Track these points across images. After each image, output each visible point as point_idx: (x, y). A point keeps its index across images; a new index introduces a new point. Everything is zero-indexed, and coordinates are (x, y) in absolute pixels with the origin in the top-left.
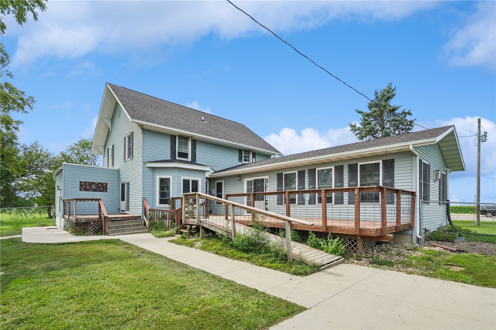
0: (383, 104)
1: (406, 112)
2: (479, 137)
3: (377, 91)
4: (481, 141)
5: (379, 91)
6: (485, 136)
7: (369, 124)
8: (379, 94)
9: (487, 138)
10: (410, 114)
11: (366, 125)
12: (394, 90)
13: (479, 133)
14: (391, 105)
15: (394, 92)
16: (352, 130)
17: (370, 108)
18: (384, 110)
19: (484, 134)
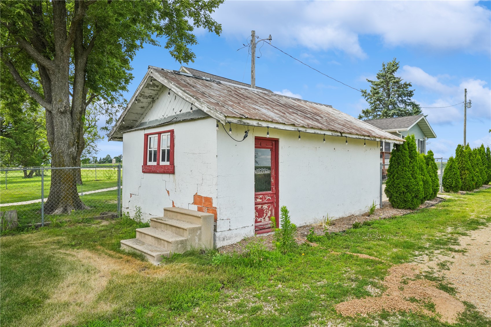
0: (389, 76)
1: (407, 83)
2: (466, 104)
3: (384, 64)
4: (467, 107)
5: (386, 64)
6: (470, 103)
7: (378, 93)
8: (386, 66)
9: (471, 105)
10: (410, 85)
11: (375, 94)
12: (398, 64)
13: (466, 101)
14: (395, 77)
15: (398, 66)
16: (363, 95)
17: (378, 78)
18: (389, 81)
19: (469, 102)
